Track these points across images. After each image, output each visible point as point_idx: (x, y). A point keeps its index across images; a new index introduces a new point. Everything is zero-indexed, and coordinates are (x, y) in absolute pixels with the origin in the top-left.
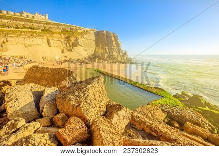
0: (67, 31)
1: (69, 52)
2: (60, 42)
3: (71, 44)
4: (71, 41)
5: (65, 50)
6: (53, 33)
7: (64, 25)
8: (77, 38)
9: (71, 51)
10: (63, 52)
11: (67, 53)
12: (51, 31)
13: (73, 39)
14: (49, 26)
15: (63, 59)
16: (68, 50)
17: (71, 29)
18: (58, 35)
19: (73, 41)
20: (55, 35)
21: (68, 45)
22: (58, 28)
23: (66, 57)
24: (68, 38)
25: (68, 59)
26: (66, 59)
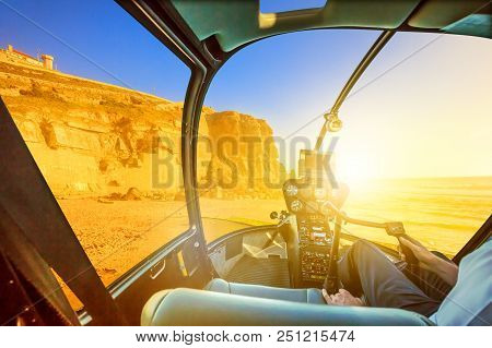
0: (121, 105)
1: (127, 170)
2: (94, 137)
3: (133, 145)
4: (133, 132)
5: (113, 164)
6: (67, 106)
7: (111, 89)
8: (153, 126)
9: (135, 165)
10: (103, 167)
11: (117, 172)
12: (61, 100)
13: (139, 130)
14: (55, 85)
15: (106, 191)
16: (124, 162)
17: (134, 101)
18: (85, 114)
19: (140, 135)
20: (73, 113)
21: (123, 146)
22: (89, 95)
23: (114, 183)
24: (123, 126)
25: (124, 192)
26: (115, 190)
